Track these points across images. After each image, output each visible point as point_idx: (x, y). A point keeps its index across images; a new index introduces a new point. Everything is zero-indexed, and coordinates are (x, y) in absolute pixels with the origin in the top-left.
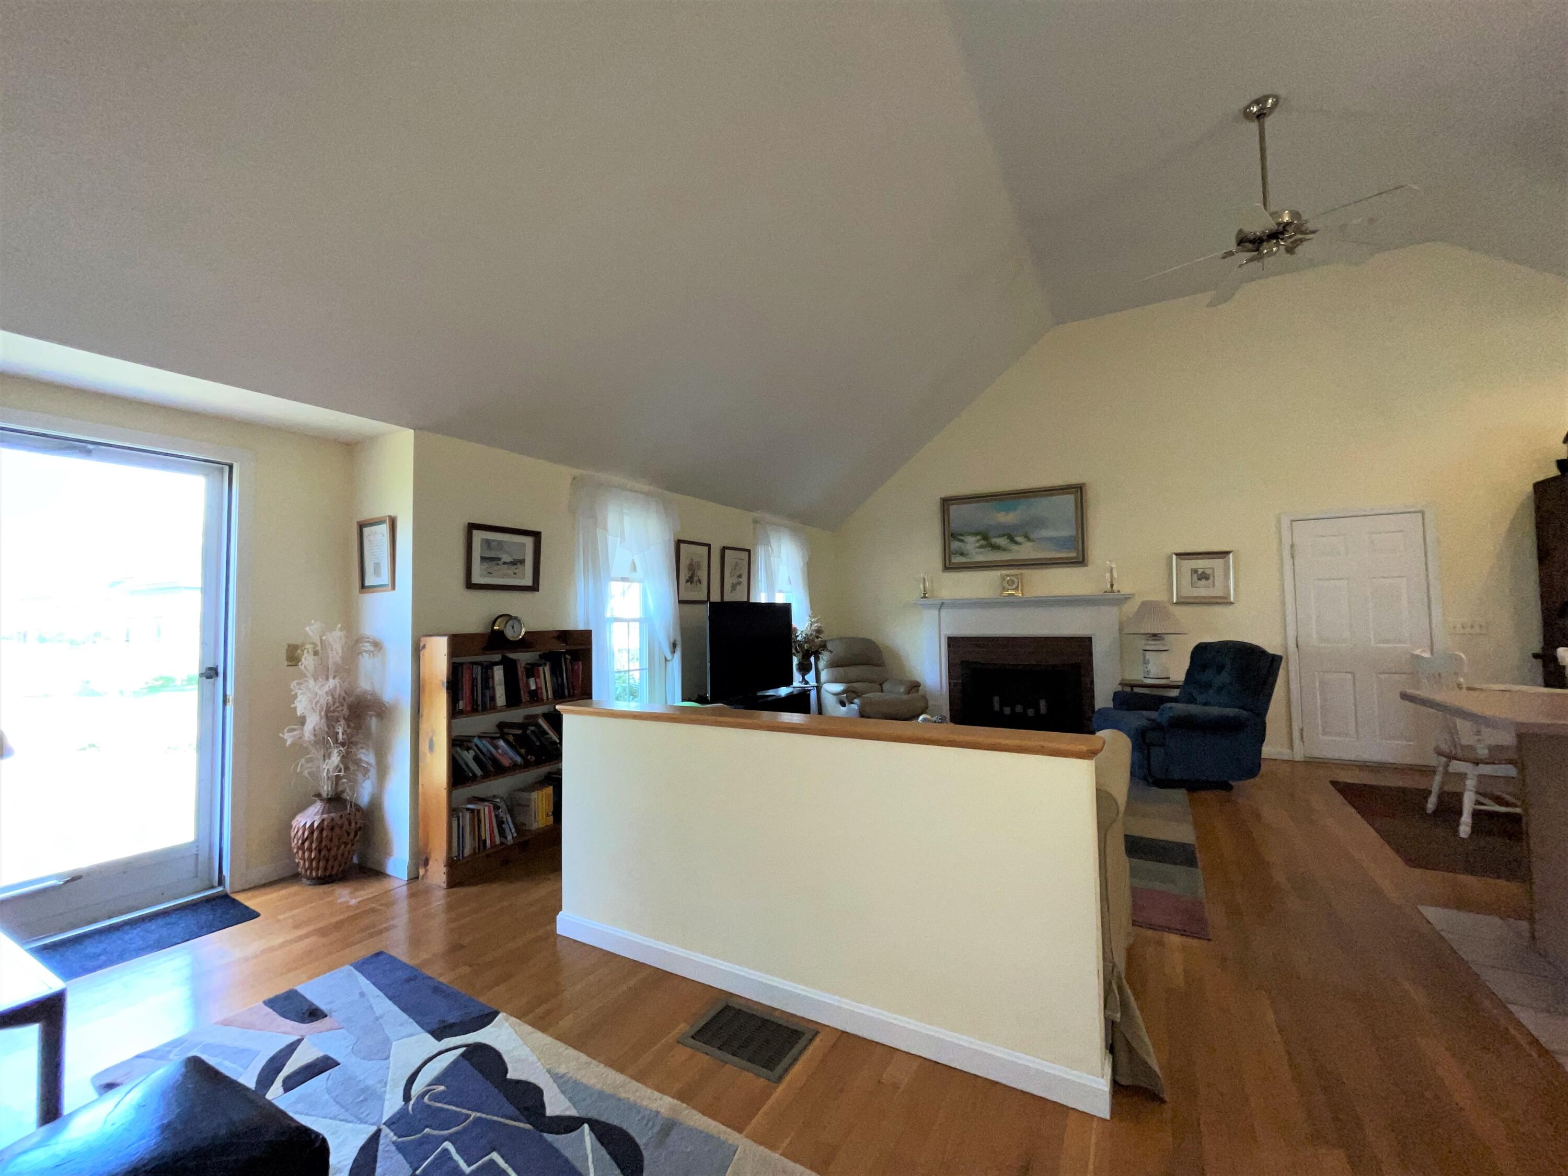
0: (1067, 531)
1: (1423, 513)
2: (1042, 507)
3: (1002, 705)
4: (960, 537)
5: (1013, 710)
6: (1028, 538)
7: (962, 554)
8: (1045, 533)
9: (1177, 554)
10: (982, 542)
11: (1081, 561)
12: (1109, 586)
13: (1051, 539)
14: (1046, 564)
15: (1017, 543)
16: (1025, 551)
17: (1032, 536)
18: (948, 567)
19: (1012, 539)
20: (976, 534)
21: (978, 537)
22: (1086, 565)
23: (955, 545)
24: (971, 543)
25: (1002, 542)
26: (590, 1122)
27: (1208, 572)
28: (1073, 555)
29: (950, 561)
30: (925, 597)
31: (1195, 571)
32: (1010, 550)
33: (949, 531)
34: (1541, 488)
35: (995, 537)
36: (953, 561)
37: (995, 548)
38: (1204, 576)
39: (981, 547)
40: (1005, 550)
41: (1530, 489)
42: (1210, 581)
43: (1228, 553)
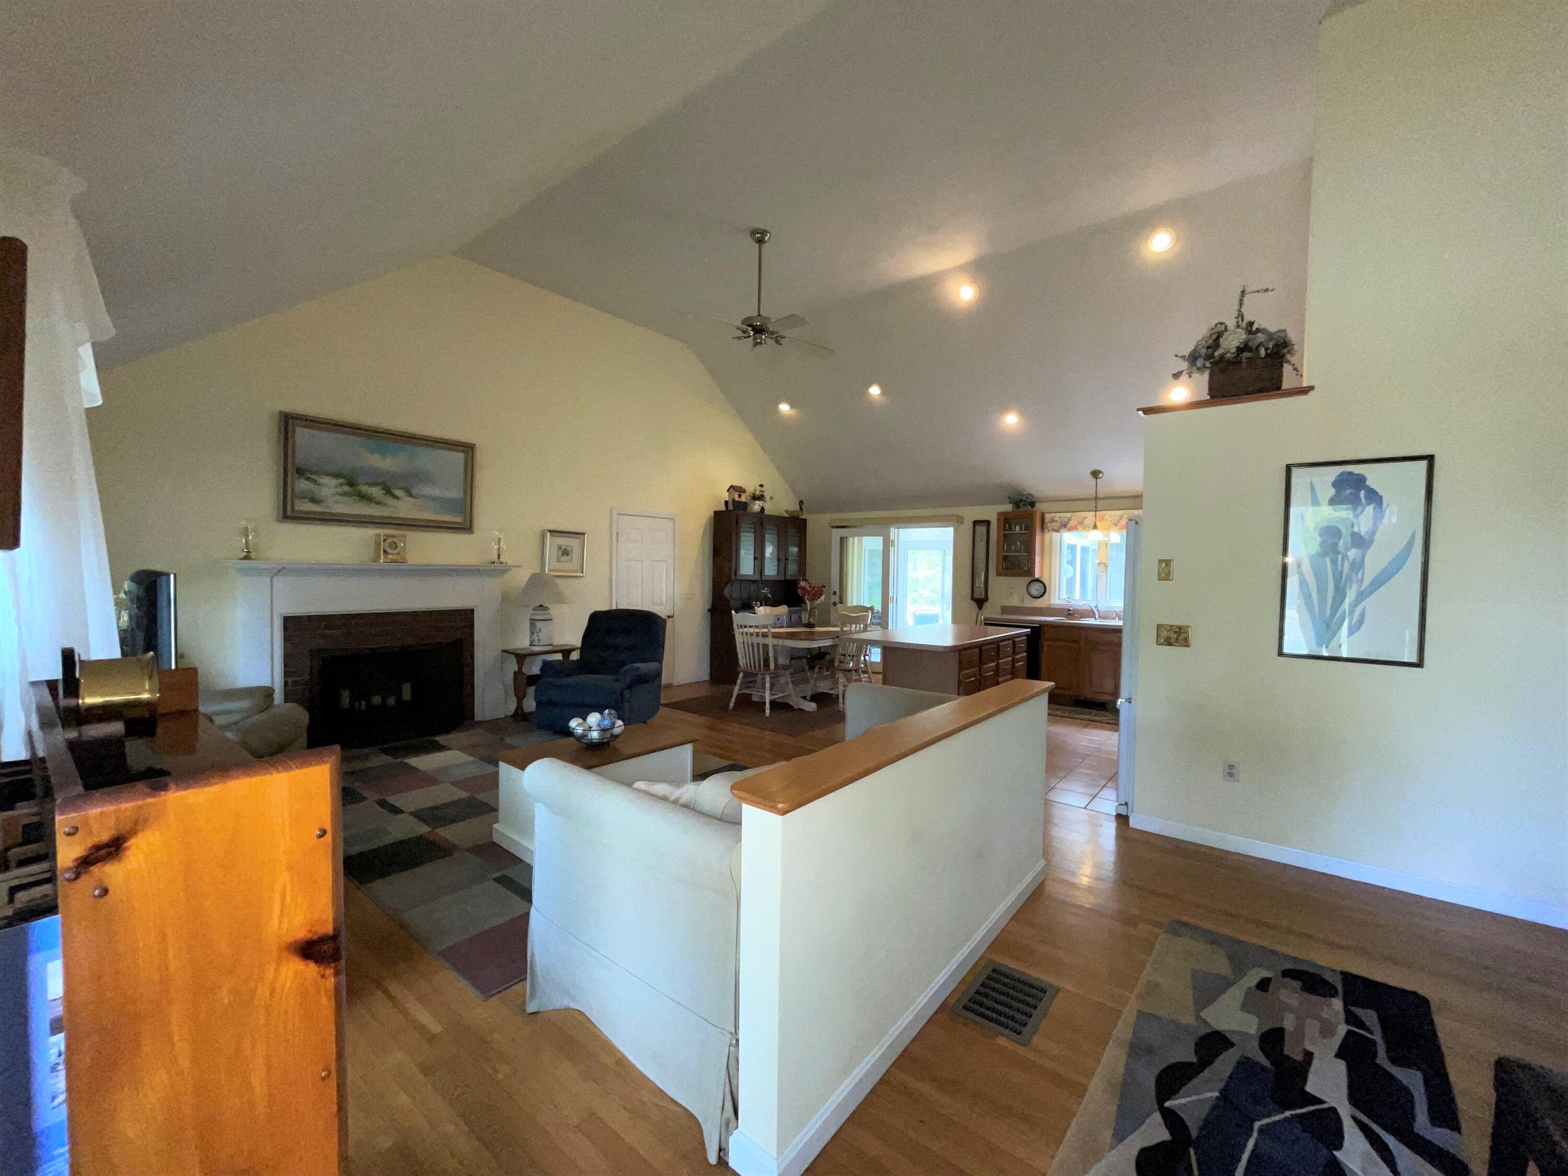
0: (455, 493)
1: (674, 519)
2: (426, 459)
3: (353, 699)
4: (314, 477)
5: (369, 703)
6: (410, 495)
7: (314, 500)
8: (429, 491)
9: (550, 531)
10: (346, 488)
11: (466, 527)
12: (496, 556)
13: (434, 499)
14: (427, 526)
15: (396, 497)
16: (404, 508)
17: (414, 491)
18: (288, 514)
19: (389, 492)
20: (336, 476)
21: (341, 480)
22: (472, 533)
23: (303, 485)
24: (329, 487)
25: (376, 492)
26: (1161, 1100)
27: (569, 549)
28: (459, 520)
29: (293, 507)
30: (247, 558)
31: (560, 547)
32: (386, 504)
33: (293, 463)
34: (717, 513)
35: (366, 484)
36: (296, 508)
37: (365, 498)
38: (566, 552)
39: (345, 494)
40: (378, 503)
41: (712, 514)
42: (569, 557)
43: (584, 534)
